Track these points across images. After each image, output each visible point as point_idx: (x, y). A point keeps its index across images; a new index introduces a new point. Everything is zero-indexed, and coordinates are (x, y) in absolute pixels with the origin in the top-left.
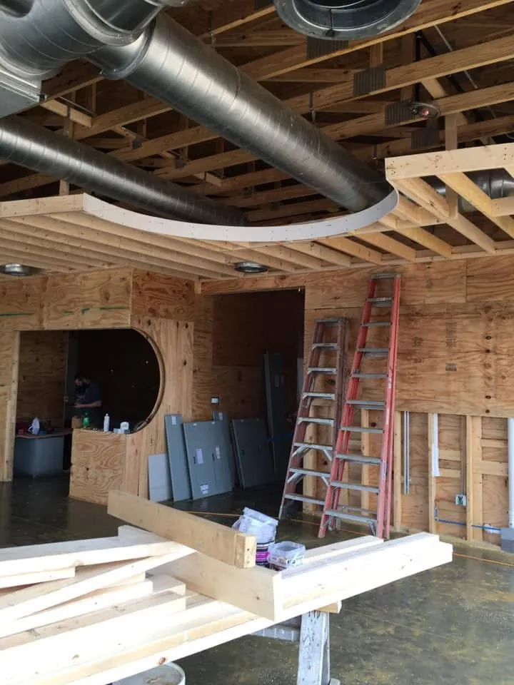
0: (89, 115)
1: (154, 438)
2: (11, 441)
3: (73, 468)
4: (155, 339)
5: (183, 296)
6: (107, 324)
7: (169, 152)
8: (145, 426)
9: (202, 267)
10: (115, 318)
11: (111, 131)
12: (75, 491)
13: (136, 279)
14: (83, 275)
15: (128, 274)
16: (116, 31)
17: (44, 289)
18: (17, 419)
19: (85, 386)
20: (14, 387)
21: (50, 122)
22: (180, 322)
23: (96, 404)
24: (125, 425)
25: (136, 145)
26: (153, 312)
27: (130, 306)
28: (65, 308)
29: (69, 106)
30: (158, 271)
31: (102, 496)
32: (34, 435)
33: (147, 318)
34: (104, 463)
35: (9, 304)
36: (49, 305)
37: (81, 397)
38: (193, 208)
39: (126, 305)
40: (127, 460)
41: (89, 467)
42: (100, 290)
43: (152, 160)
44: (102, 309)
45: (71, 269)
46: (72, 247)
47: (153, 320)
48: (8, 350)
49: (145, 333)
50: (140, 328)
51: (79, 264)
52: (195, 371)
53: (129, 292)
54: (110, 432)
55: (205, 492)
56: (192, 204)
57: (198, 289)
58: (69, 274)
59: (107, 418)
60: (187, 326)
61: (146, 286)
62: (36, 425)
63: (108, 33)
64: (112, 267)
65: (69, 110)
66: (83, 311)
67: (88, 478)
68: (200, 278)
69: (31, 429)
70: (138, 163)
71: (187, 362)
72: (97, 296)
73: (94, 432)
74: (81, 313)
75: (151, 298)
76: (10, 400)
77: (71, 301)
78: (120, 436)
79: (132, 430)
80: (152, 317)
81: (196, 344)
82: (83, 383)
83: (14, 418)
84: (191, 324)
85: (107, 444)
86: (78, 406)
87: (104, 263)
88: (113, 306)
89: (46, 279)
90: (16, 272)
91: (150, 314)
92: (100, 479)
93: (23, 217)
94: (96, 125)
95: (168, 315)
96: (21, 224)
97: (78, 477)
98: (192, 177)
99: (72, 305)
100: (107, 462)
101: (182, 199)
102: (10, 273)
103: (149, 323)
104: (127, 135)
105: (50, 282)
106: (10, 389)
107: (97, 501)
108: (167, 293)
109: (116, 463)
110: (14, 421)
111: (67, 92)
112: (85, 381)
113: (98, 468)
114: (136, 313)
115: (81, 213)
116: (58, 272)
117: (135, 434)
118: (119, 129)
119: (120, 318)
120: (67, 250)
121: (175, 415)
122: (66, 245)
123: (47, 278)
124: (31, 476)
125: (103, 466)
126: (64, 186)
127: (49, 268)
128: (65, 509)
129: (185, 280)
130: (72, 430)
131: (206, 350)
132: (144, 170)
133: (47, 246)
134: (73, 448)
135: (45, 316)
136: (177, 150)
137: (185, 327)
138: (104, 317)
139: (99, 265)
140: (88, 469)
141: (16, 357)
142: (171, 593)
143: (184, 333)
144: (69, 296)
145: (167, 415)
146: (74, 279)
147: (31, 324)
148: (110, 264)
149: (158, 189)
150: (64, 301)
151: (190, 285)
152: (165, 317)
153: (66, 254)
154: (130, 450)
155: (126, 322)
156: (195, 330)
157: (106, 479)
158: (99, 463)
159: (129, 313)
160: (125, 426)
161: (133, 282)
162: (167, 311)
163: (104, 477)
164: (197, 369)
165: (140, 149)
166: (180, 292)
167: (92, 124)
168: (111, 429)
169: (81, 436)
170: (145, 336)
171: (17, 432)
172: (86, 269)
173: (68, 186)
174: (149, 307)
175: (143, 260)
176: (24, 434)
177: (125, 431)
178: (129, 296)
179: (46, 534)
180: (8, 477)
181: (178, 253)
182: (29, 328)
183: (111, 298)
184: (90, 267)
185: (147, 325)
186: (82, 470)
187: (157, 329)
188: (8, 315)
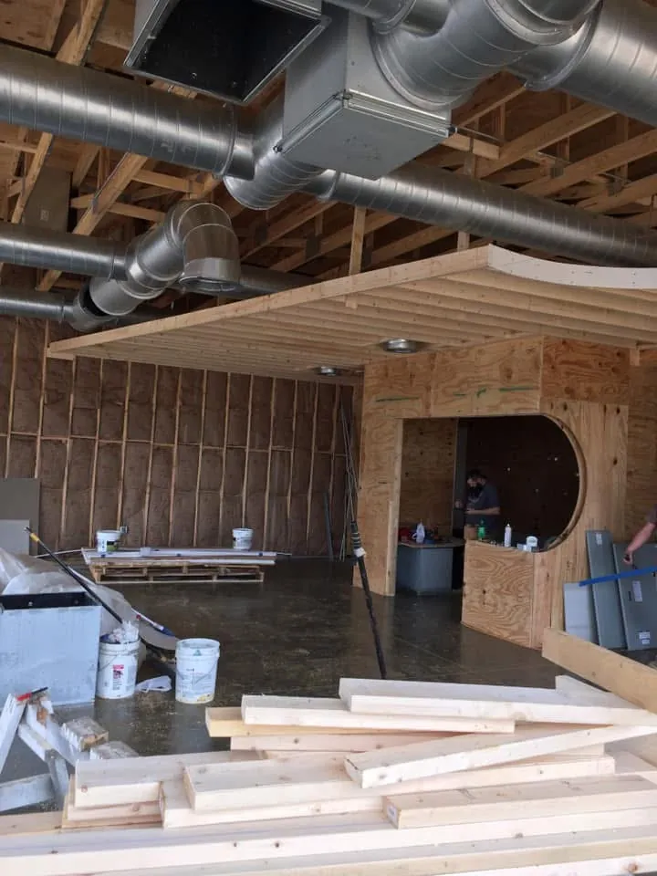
0: (496, 144)
1: (571, 561)
2: (393, 549)
3: (466, 589)
4: (573, 428)
5: (613, 370)
6: (508, 410)
7: (601, 175)
8: (558, 544)
9: (643, 328)
10: (518, 401)
11: (523, 160)
12: (468, 618)
13: (548, 349)
14: (477, 348)
15: (536, 344)
16: (554, 25)
17: (432, 367)
18: (400, 523)
19: (479, 488)
20: (397, 485)
21: (448, 161)
22: (608, 406)
23: (494, 511)
24: (532, 541)
25: (555, 173)
26: (570, 392)
27: (540, 385)
28: (457, 390)
29: (472, 137)
30: (580, 338)
31: (504, 629)
32: (420, 544)
33: (561, 401)
34: (505, 587)
35: (391, 387)
36: (437, 387)
37: (475, 501)
38: (635, 247)
39: (535, 384)
40: (536, 587)
41: (486, 589)
42: (500, 366)
43: (574, 190)
44: (502, 390)
45: (464, 341)
46: (469, 314)
47: (570, 404)
48: (390, 440)
49: (558, 420)
50: (553, 414)
51: (473, 334)
52: (629, 474)
53: (537, 367)
54: (511, 549)
55: (644, 642)
56: (633, 242)
57: (635, 359)
58: (462, 348)
59: (508, 530)
60: (618, 411)
61: (560, 359)
62: (420, 532)
63: (542, 30)
64: (517, 335)
65: (472, 142)
66: (479, 394)
67: (484, 604)
68: (639, 343)
69: (416, 537)
70: (556, 196)
71: (618, 461)
72: (496, 374)
73: (492, 546)
74: (476, 396)
75: (568, 374)
76: (392, 500)
77: (463, 382)
78: (526, 553)
79: (541, 547)
80: (568, 398)
81: (631, 435)
82: (478, 484)
83: (397, 521)
84: (625, 408)
85: (509, 564)
86: (471, 511)
87: (505, 331)
88: (516, 386)
89: (433, 356)
90: (400, 349)
91: (566, 396)
92: (499, 606)
93: (414, 283)
94: (504, 156)
95: (590, 397)
96: (411, 291)
97: (472, 601)
98: (633, 205)
99: (465, 386)
100: (508, 586)
101: (619, 236)
102: (393, 350)
103: (565, 408)
104: (544, 161)
105: (438, 358)
106: (392, 487)
107: (496, 634)
108: (589, 367)
109: (521, 588)
110: (396, 525)
111: (470, 121)
112: (479, 480)
113: (497, 592)
114: (547, 394)
115: (486, 270)
116: (448, 347)
117: (545, 553)
118: (534, 155)
119: (525, 402)
120: (461, 318)
121: (601, 532)
122: (461, 312)
123: (435, 355)
124: (415, 593)
125: (503, 590)
126: (463, 238)
127: (438, 343)
128: (458, 638)
129: (616, 348)
130: (465, 542)
131: (645, 445)
132: (566, 204)
133: (439, 314)
134: (467, 565)
135: (432, 401)
136: (612, 171)
137: (615, 413)
138: (505, 401)
139: (498, 335)
140: (484, 592)
141: (399, 449)
142: (640, 779)
143: (614, 420)
144: (461, 376)
145: (590, 532)
146: (467, 354)
147: (416, 410)
148: (513, 332)
149: (585, 227)
150: (455, 382)
151: (622, 355)
152: (587, 399)
153: (460, 323)
154: (539, 572)
155: (534, 407)
156: (629, 416)
157: (508, 608)
158: (499, 587)
159: (538, 395)
160: (534, 542)
161: (545, 355)
162: (589, 390)
163: (506, 604)
164: (632, 470)
165: (560, 178)
166: (607, 364)
167: (500, 154)
168: (514, 543)
169: (475, 549)
170: (560, 426)
171: (400, 539)
172: (483, 341)
173: (468, 238)
174: (564, 386)
175: (558, 324)
176: (407, 542)
177: (533, 548)
178: (538, 372)
179: (437, 666)
180: (390, 592)
181: (609, 311)
182: (414, 415)
183: (513, 376)
184: (487, 337)
185: (562, 409)
186: (477, 593)
187: (576, 415)
188: (391, 400)
